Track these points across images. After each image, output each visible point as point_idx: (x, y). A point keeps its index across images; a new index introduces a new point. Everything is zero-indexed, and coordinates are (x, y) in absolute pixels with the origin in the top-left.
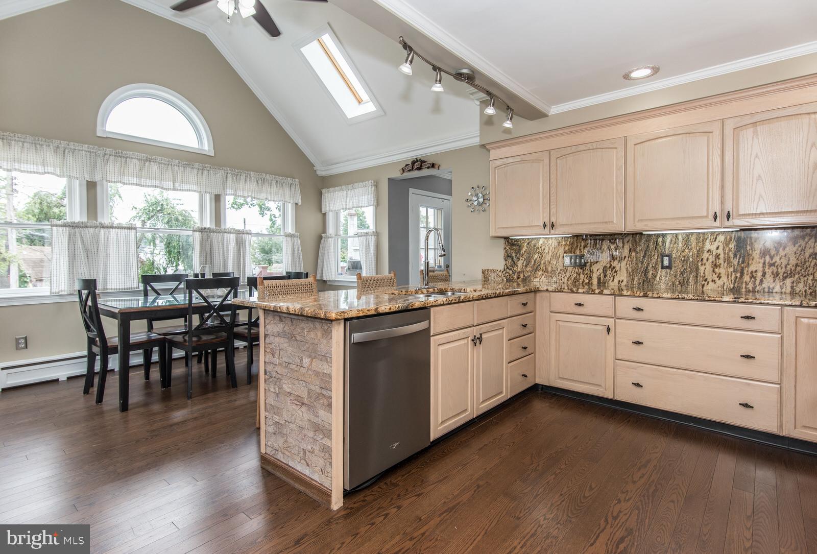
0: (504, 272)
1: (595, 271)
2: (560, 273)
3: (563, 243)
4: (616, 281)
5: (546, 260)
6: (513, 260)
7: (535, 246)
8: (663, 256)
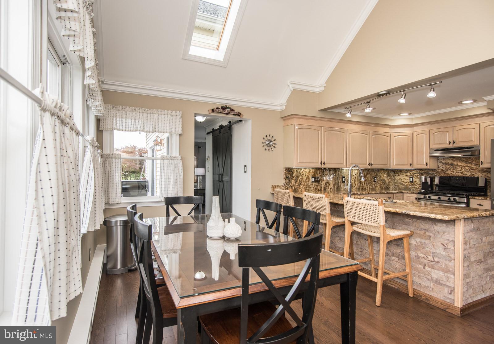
0: (285, 187)
1: (323, 184)
2: (310, 186)
3: (311, 171)
4: (330, 188)
5: (304, 179)
6: (289, 180)
7: (300, 172)
8: (343, 177)
